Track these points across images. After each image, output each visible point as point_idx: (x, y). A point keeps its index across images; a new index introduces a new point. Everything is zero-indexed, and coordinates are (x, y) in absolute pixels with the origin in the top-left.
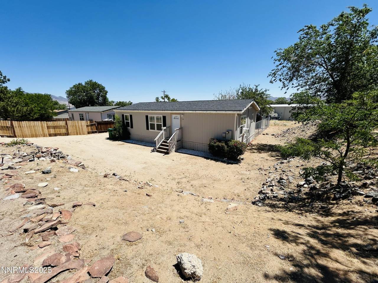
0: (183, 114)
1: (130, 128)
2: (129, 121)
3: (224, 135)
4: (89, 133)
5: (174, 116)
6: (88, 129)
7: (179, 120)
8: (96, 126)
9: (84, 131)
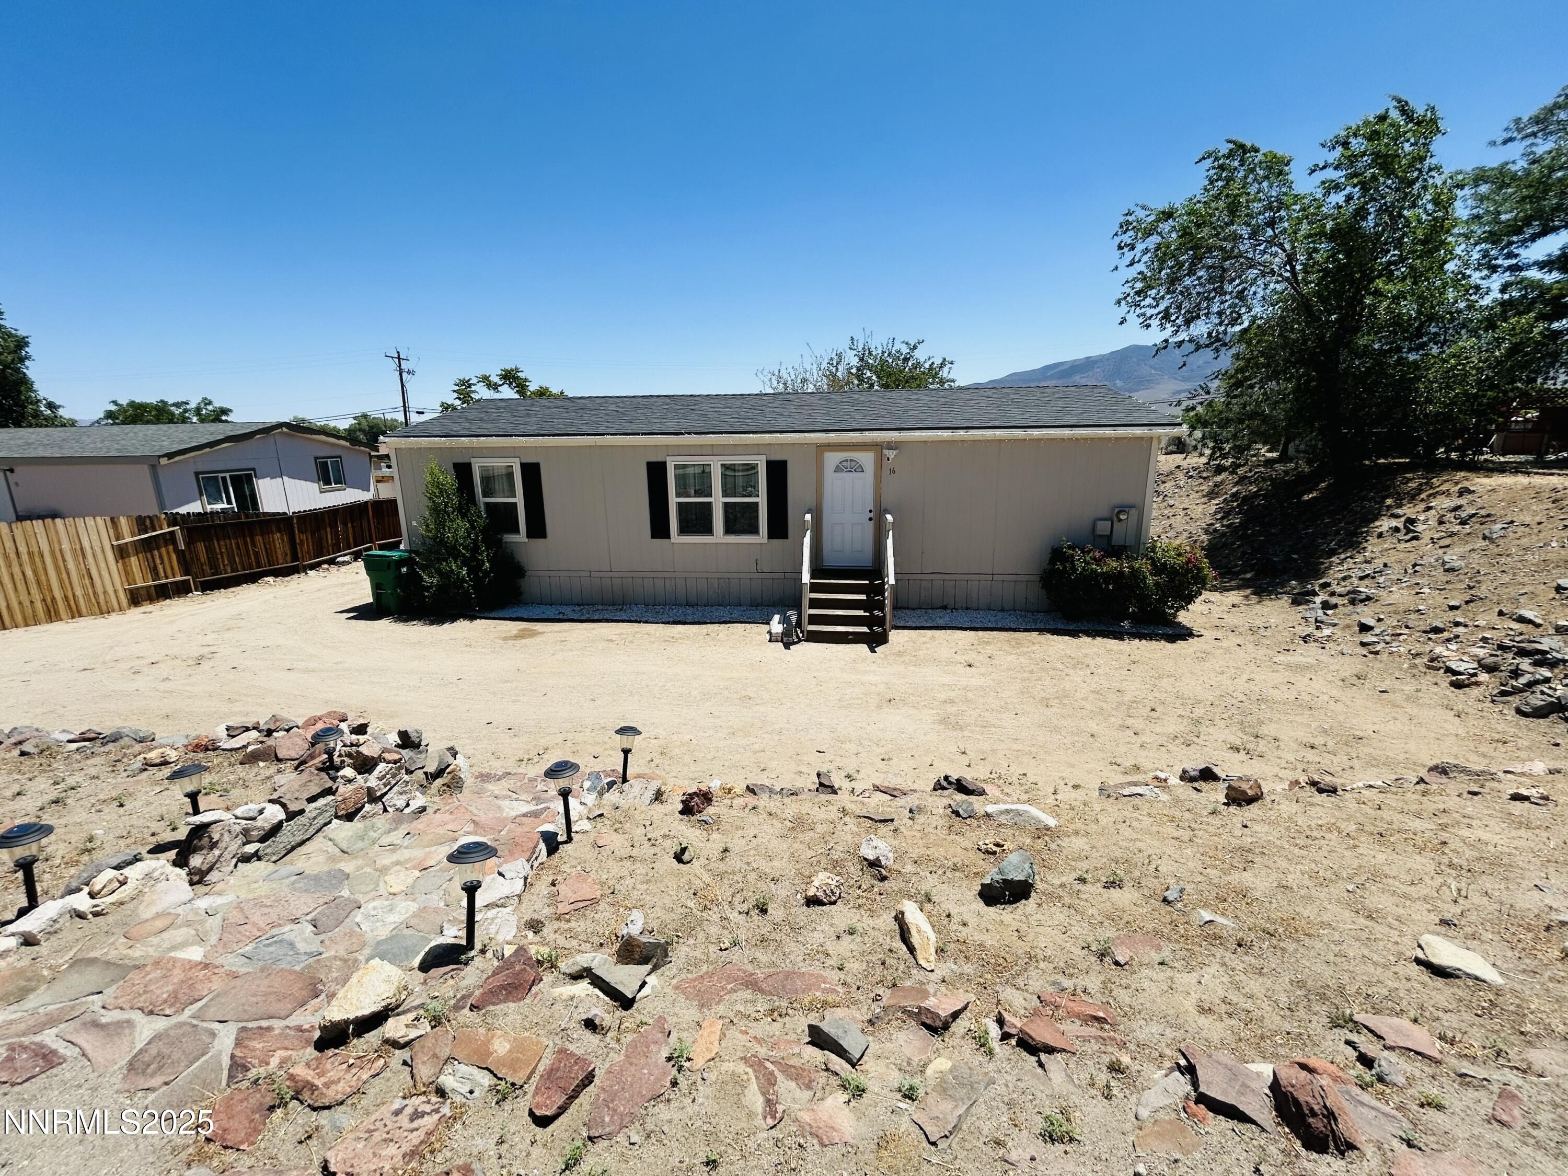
0: (890, 446)
1: (521, 537)
2: (519, 499)
3: (1103, 528)
4: (136, 598)
5: (832, 459)
6: (128, 573)
7: (869, 475)
8: (176, 550)
9: (100, 590)
